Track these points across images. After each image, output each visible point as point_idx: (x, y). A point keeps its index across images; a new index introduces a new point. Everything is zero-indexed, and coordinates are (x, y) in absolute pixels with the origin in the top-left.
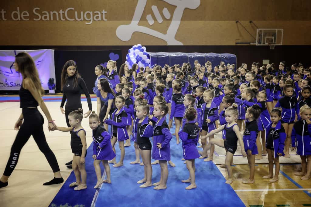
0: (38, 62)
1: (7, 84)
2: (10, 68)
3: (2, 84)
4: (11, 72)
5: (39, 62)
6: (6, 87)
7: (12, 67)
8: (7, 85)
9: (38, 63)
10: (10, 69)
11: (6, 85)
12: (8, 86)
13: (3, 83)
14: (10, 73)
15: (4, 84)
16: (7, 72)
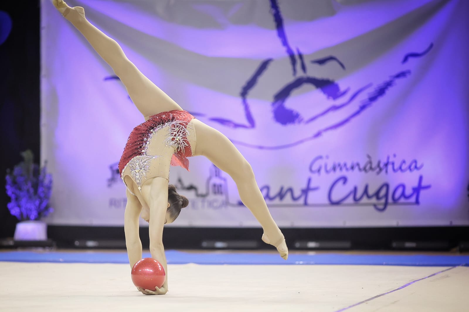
0: (406, 59)
1: (218, 189)
2: (244, 93)
3: (191, 188)
4: (244, 121)
5: (411, 60)
6: (211, 204)
7: (252, 92)
8: (220, 198)
9: (404, 68)
10: (239, 100)
11: (212, 197)
12: (226, 203)
13: (195, 184)
14: (237, 126)
15: (202, 190)
16: (222, 121)
